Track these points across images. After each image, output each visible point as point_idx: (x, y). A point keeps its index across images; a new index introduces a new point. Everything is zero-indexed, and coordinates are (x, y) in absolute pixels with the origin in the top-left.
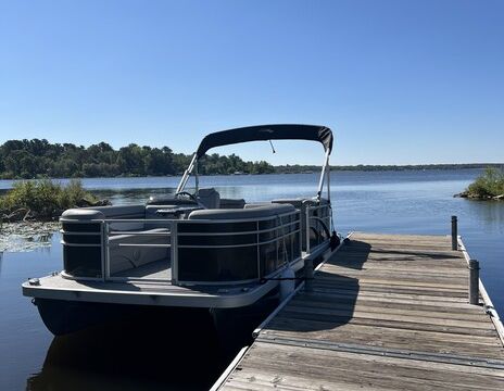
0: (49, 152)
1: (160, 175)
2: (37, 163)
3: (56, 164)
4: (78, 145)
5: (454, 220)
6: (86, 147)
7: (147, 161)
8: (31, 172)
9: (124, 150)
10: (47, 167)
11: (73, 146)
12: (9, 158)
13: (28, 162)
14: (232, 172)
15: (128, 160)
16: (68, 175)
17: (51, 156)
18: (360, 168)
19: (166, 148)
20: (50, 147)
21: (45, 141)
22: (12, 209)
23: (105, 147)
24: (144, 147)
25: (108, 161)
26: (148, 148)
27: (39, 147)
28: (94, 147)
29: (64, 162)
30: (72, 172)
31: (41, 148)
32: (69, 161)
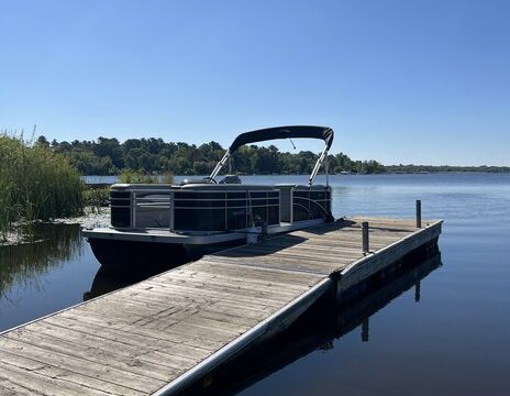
0: (164, 151)
1: (266, 174)
2: (153, 161)
3: (169, 162)
4: (190, 144)
5: (419, 203)
6: (198, 147)
7: (254, 159)
10: (162, 165)
11: (186, 145)
12: (129, 156)
13: (145, 160)
14: (339, 171)
15: (236, 159)
17: (165, 155)
18: (484, 169)
20: (164, 145)
21: (161, 140)
23: (215, 146)
25: (217, 160)
26: (256, 147)
27: (155, 146)
28: (205, 146)
29: (176, 160)
30: (183, 170)
31: (158, 147)
32: (181, 159)
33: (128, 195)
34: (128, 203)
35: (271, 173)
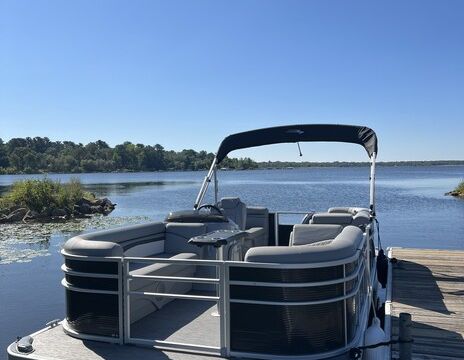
0: (50, 149)
1: (152, 171)
3: (56, 160)
4: (77, 143)
6: (85, 144)
7: (140, 157)
8: (34, 168)
9: (120, 148)
10: (48, 163)
11: (72, 144)
12: (14, 155)
13: (31, 159)
15: (122, 156)
16: (68, 170)
17: (52, 153)
19: (158, 146)
20: (50, 144)
21: (46, 139)
22: (12, 209)
23: (102, 144)
24: (138, 145)
25: (104, 158)
26: (142, 146)
27: (41, 145)
28: (92, 145)
29: (63, 159)
30: (71, 168)
31: (43, 145)
32: (69, 157)
33: (113, 267)
34: (113, 284)
35: (157, 170)
